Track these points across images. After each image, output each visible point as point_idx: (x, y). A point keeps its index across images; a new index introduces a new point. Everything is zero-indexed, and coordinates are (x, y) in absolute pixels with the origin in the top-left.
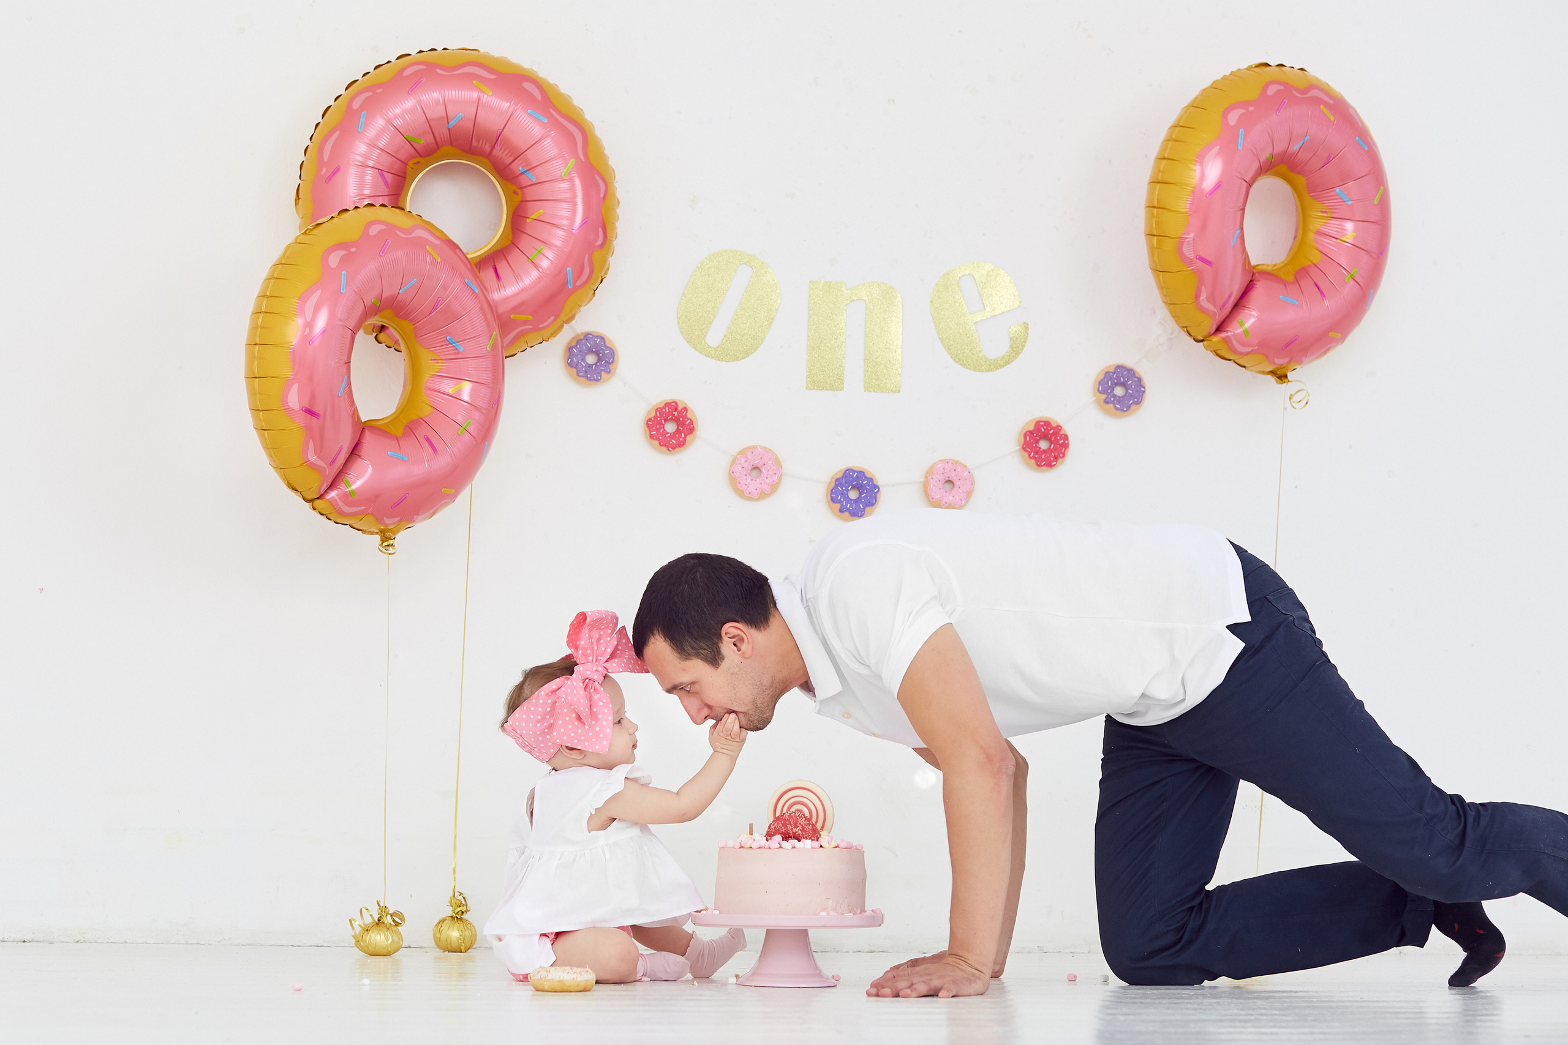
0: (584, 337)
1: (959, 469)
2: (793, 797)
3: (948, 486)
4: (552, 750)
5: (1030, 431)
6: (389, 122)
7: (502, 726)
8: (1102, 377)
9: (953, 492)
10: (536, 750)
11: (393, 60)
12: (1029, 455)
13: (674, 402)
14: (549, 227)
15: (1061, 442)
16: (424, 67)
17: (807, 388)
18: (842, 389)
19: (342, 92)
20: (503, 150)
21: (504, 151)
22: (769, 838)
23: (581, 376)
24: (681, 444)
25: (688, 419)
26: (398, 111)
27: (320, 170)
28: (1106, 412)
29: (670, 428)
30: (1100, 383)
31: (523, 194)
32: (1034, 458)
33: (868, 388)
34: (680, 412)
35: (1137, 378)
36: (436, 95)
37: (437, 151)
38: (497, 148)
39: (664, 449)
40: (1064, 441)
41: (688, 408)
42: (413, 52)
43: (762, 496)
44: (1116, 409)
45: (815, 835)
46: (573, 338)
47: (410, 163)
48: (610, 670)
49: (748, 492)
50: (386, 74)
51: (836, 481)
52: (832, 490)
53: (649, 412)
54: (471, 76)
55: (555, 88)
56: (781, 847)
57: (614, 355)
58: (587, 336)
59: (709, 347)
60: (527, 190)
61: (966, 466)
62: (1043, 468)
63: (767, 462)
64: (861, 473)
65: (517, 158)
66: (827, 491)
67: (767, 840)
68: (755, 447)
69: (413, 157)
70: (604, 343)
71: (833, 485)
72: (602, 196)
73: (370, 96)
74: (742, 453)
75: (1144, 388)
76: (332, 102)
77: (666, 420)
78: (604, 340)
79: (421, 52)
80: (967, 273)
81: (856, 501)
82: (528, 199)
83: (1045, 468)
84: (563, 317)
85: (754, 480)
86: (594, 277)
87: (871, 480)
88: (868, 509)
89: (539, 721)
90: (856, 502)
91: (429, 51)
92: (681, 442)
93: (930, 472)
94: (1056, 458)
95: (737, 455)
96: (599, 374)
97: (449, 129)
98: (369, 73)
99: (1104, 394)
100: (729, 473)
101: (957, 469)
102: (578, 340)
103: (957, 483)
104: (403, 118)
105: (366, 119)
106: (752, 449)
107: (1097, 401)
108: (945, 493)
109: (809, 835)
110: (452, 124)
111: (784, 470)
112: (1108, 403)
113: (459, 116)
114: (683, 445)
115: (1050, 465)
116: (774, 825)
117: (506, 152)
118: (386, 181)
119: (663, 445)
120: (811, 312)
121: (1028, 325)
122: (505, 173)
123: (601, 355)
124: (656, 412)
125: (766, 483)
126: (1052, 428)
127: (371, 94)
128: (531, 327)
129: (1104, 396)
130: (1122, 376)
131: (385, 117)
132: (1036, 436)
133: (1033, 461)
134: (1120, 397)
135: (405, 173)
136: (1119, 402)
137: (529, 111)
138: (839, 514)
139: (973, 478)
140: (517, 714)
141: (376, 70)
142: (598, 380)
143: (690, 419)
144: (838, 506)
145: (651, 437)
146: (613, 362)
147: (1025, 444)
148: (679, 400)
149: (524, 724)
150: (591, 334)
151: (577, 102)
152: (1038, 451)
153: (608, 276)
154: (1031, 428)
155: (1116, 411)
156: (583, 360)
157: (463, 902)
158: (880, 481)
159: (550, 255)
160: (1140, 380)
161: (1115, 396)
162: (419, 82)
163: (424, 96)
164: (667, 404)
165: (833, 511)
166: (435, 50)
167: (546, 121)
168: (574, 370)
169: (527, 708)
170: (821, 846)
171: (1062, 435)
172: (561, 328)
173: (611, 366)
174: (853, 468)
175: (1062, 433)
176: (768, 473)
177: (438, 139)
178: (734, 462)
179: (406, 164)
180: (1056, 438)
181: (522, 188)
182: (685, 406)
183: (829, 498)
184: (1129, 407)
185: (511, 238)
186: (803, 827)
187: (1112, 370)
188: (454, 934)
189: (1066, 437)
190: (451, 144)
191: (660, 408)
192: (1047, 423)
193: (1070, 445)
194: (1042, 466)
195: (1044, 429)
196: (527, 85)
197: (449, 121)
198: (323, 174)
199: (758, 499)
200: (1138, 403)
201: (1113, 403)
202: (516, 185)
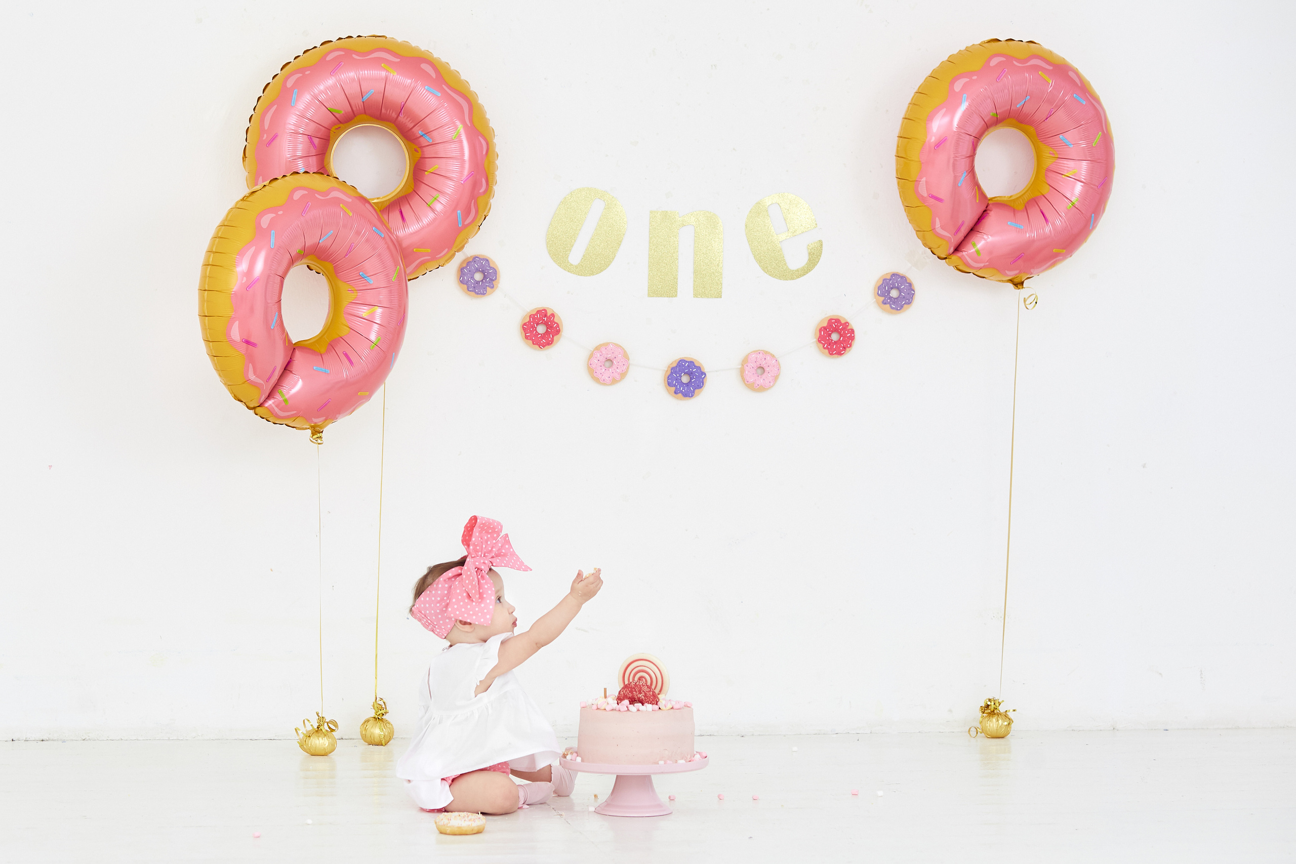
0: (473, 260)
1: (768, 358)
2: (638, 667)
3: (759, 371)
4: (449, 626)
5: (825, 327)
6: (315, 97)
7: (411, 610)
8: (881, 283)
9: (764, 376)
10: (437, 627)
11: (318, 46)
12: (824, 346)
13: (545, 310)
14: (442, 178)
15: (848, 335)
16: (342, 53)
17: (649, 296)
18: (676, 296)
19: (279, 71)
20: (406, 117)
21: (407, 119)
22: (619, 701)
23: (470, 291)
24: (550, 343)
25: (555, 323)
26: (322, 87)
27: (261, 136)
28: (885, 310)
29: (541, 329)
30: (879, 288)
31: (423, 152)
32: (827, 348)
33: (696, 296)
34: (549, 318)
35: (908, 283)
36: (352, 74)
37: (354, 118)
38: (401, 116)
39: (537, 346)
40: (851, 335)
41: (555, 314)
42: (334, 39)
43: (614, 381)
44: (892, 308)
45: (654, 700)
46: (464, 261)
47: (333, 129)
48: (494, 564)
49: (602, 379)
50: (313, 57)
51: (671, 369)
52: (669, 376)
53: (524, 318)
54: (380, 60)
55: (446, 66)
56: (628, 710)
57: (496, 273)
58: (475, 259)
59: (571, 265)
60: (425, 149)
61: (773, 356)
62: (833, 356)
63: (617, 356)
64: (691, 363)
65: (417, 124)
66: (665, 378)
67: (618, 704)
68: (607, 344)
69: (334, 124)
70: (489, 264)
71: (669, 373)
72: (484, 153)
73: (300, 76)
74: (598, 348)
75: (914, 291)
76: (270, 80)
77: (538, 324)
78: (488, 262)
79: (340, 39)
80: (774, 202)
81: (687, 384)
82: (426, 156)
83: (836, 356)
84: (454, 249)
85: (607, 369)
86: (479, 217)
87: (699, 368)
88: (697, 391)
89: (439, 602)
90: (688, 386)
91: (346, 38)
92: (550, 341)
93: (745, 361)
94: (844, 348)
95: (594, 351)
96: (485, 289)
97: (363, 102)
98: (299, 56)
99: (882, 296)
100: (588, 365)
101: (766, 358)
102: (468, 263)
103: (767, 369)
104: (326, 94)
105: (297, 96)
106: (606, 345)
107: (877, 302)
108: (757, 377)
109: (650, 700)
110: (365, 98)
111: (631, 362)
112: (885, 304)
113: (372, 91)
114: (552, 343)
115: (840, 354)
116: (623, 691)
117: (409, 119)
118: (314, 144)
119: (536, 344)
120: (651, 236)
121: (822, 242)
122: (407, 135)
123: (486, 274)
124: (530, 318)
125: (616, 372)
126: (841, 324)
127: (301, 73)
128: (430, 257)
129: (882, 298)
130: (896, 282)
131: (312, 93)
132: (829, 331)
133: (827, 350)
134: (895, 299)
135: (329, 137)
136: (894, 303)
137: (426, 87)
138: (674, 394)
139: (779, 365)
140: (422, 598)
141: (304, 54)
142: (484, 294)
143: (557, 323)
144: (673, 389)
145: (526, 337)
146: (496, 279)
147: (820, 337)
148: (548, 308)
149: (427, 605)
150: (478, 258)
151: (464, 76)
152: (830, 343)
153: (490, 214)
154: (825, 325)
155: (891, 310)
156: (472, 278)
157: (384, 706)
158: (706, 369)
159: (443, 200)
160: (910, 284)
161: (891, 298)
162: (339, 65)
163: (342, 76)
164: (539, 312)
165: (669, 393)
166: (351, 37)
167: (439, 95)
168: (465, 286)
169: (430, 591)
170: (660, 708)
171: (849, 330)
172: (454, 255)
173: (494, 282)
174: (684, 359)
175: (849, 328)
176: (618, 364)
177: (354, 109)
178: (591, 356)
179: (329, 130)
180: (844, 332)
181: (421, 147)
182: (552, 312)
183: (666, 382)
184: (902, 307)
185: (413, 187)
186: (645, 694)
187: (889, 277)
188: (377, 731)
189: (852, 331)
190: (365, 113)
191: (534, 315)
192: (838, 321)
193: (856, 337)
194: (833, 354)
195: (835, 325)
196: (424, 66)
197: (363, 96)
198: (264, 139)
199: (610, 385)
200: (909, 303)
201: (889, 303)
202: (416, 144)
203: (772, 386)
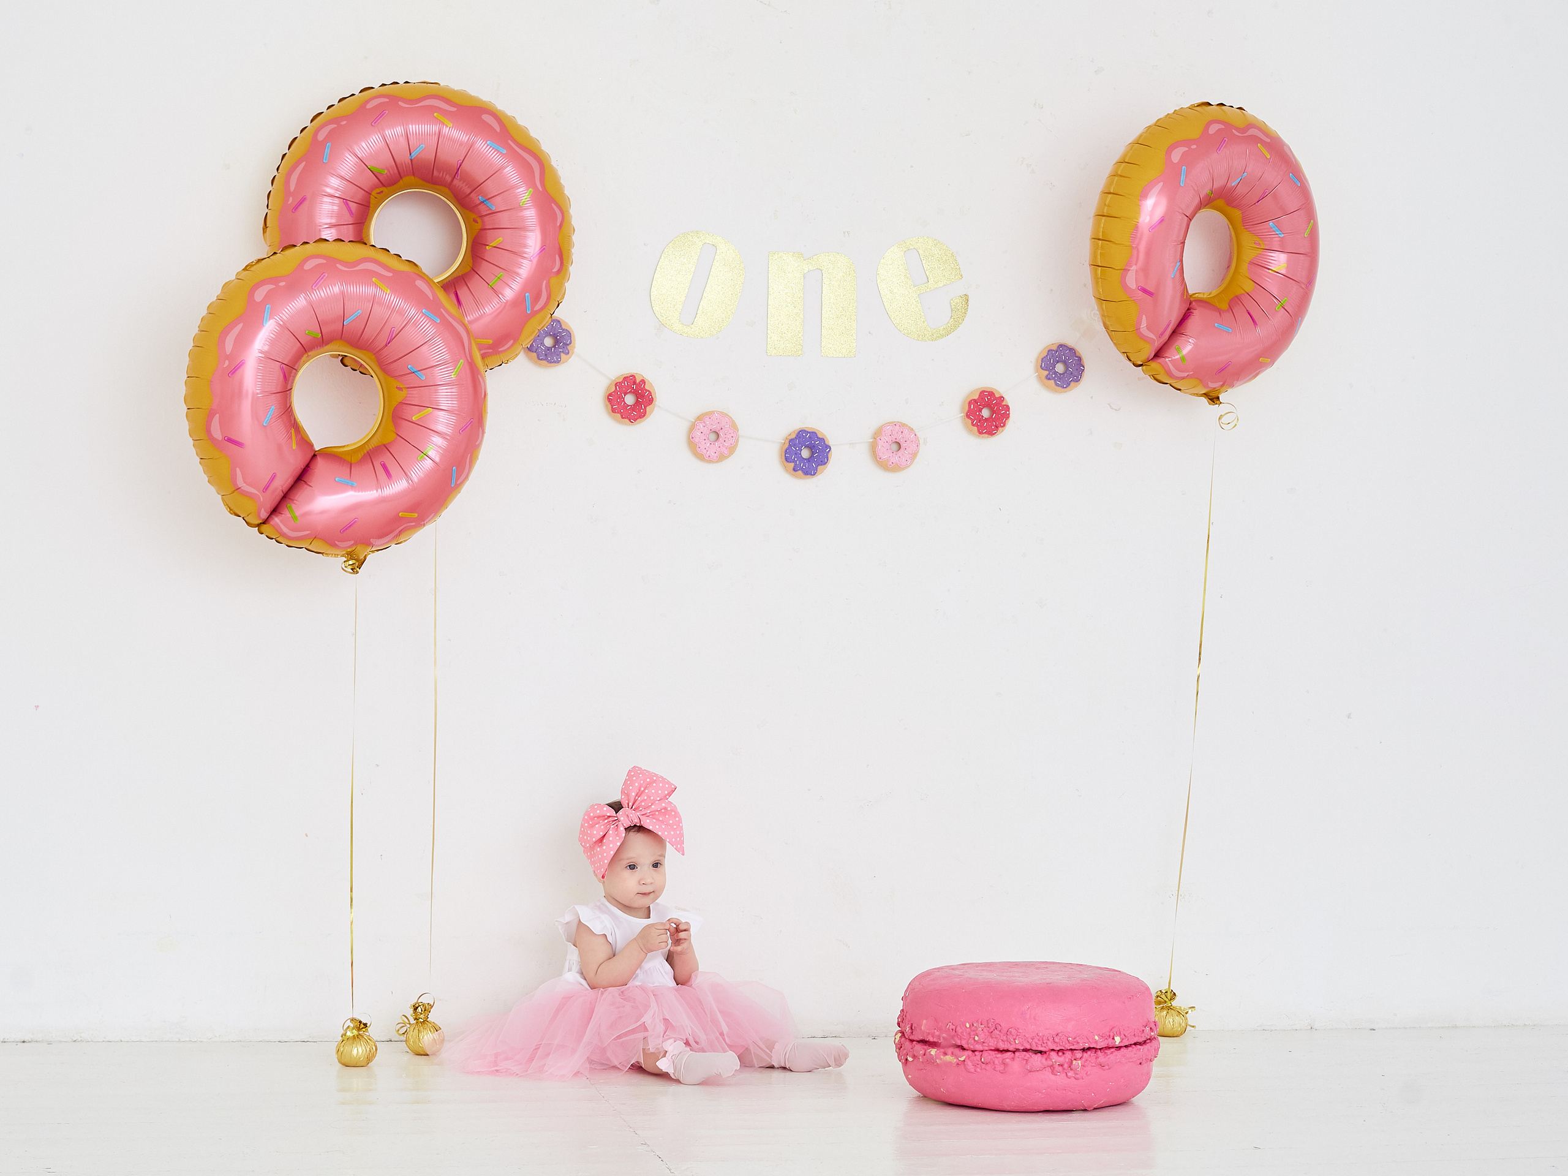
3: (895, 447)
5: (975, 400)
6: (358, 157)
8: (1046, 354)
9: (900, 453)
12: (972, 423)
13: (634, 376)
14: (507, 253)
15: (1002, 412)
16: (386, 103)
19: (308, 123)
21: (464, 182)
24: (641, 415)
25: (647, 391)
26: (365, 145)
27: (286, 202)
28: (1047, 387)
29: (630, 399)
30: (1043, 359)
31: (483, 222)
32: (976, 425)
34: (639, 385)
35: (1077, 355)
36: (397, 130)
37: (399, 181)
38: (457, 180)
39: (626, 420)
40: (1005, 412)
41: (647, 381)
42: (376, 86)
43: (721, 458)
44: (1057, 385)
47: (374, 194)
49: (707, 456)
50: (350, 106)
51: (790, 441)
52: (786, 450)
53: (611, 385)
54: (433, 109)
55: (512, 120)
60: (486, 219)
61: (912, 430)
62: (983, 435)
63: (724, 427)
64: (814, 434)
65: (475, 190)
66: (781, 451)
68: (713, 413)
69: (377, 187)
70: (565, 329)
71: (787, 446)
72: (558, 223)
73: (335, 128)
74: (700, 418)
75: (1084, 367)
76: (298, 134)
77: (625, 393)
79: (383, 85)
81: (808, 460)
82: (486, 227)
83: (987, 435)
85: (712, 443)
86: (551, 302)
87: (822, 440)
88: (820, 468)
90: (809, 462)
91: (391, 84)
92: (642, 413)
93: (877, 434)
94: (997, 427)
95: (696, 421)
96: (558, 355)
97: (411, 160)
98: (333, 105)
99: (1046, 370)
100: (689, 439)
101: (904, 432)
103: (903, 445)
104: (370, 153)
105: (330, 150)
106: (711, 414)
107: (1039, 377)
108: (892, 454)
110: (413, 156)
111: (740, 433)
112: (1049, 379)
113: (421, 147)
114: (643, 416)
115: (991, 433)
117: (466, 182)
118: (351, 211)
119: (624, 417)
121: (968, 297)
122: (464, 202)
124: (616, 387)
125: (723, 446)
126: (996, 399)
127: (336, 126)
128: (491, 351)
129: (1047, 372)
130: (1063, 354)
131: (354, 151)
132: (980, 405)
133: (976, 428)
134: (1060, 374)
135: (369, 202)
136: (1060, 379)
137: (488, 142)
138: (792, 471)
139: (919, 441)
141: (339, 104)
142: (557, 362)
143: (649, 391)
144: (792, 465)
145: (613, 409)
146: (568, 343)
147: (968, 411)
148: (638, 375)
151: (533, 133)
152: (980, 419)
154: (976, 397)
155: (1056, 387)
158: (830, 441)
160: (1080, 358)
161: (1056, 373)
162: (382, 115)
163: (387, 132)
164: (627, 378)
165: (787, 471)
166: (397, 83)
167: (505, 152)
171: (1004, 405)
173: (567, 347)
174: (806, 429)
175: (1004, 403)
176: (725, 436)
177: (401, 169)
178: (692, 428)
179: (370, 194)
180: (998, 408)
181: (481, 216)
183: (783, 457)
184: (1068, 384)
185: (471, 265)
187: (1055, 348)
189: (1008, 408)
190: (414, 174)
191: (622, 382)
192: (991, 394)
193: (1011, 415)
194: (983, 433)
195: (988, 398)
196: (486, 117)
197: (412, 151)
198: (289, 203)
199: (717, 462)
200: (1078, 381)
201: (1054, 379)
202: (474, 212)
203: (909, 466)
